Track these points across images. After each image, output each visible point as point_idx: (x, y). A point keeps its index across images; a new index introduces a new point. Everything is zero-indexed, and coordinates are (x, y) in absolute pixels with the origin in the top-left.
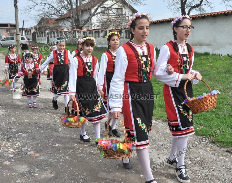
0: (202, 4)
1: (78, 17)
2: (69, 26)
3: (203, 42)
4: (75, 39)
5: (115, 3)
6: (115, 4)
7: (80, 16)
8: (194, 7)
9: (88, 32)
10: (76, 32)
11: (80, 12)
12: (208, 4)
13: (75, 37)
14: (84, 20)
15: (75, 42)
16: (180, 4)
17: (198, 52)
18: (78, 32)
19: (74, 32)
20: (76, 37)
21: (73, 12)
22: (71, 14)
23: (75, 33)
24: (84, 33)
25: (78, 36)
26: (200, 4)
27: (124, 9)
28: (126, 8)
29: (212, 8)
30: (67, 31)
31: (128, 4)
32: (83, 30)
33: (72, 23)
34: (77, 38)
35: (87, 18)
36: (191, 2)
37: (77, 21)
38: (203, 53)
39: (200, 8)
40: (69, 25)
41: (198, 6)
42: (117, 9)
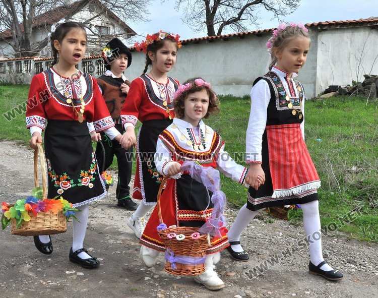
0: (241, 19)
1: (26, 37)
2: (11, 53)
3: (242, 78)
4: (19, 75)
5: (96, 15)
6: (95, 17)
7: (30, 35)
8: (228, 23)
9: (44, 63)
10: (23, 62)
11: (30, 27)
12: (252, 18)
13: (19, 71)
14: (38, 43)
15: (20, 80)
16: (205, 16)
17: (234, 96)
18: (25, 62)
19: (18, 63)
20: (21, 71)
21: (17, 27)
22: (14, 31)
23: (21, 64)
24: (36, 65)
25: (26, 70)
26: (239, 19)
27: (111, 27)
28: (115, 26)
29: (258, 26)
30: (4, 61)
31: (119, 19)
32: (35, 59)
33: (15, 47)
34: (24, 74)
35: (44, 38)
36: (223, 14)
37: (25, 43)
38: (242, 97)
39: (237, 24)
40: (10, 51)
41: (235, 20)
42: (100, 27)
